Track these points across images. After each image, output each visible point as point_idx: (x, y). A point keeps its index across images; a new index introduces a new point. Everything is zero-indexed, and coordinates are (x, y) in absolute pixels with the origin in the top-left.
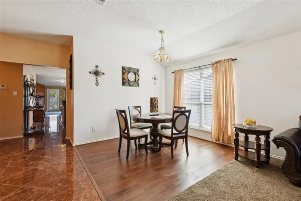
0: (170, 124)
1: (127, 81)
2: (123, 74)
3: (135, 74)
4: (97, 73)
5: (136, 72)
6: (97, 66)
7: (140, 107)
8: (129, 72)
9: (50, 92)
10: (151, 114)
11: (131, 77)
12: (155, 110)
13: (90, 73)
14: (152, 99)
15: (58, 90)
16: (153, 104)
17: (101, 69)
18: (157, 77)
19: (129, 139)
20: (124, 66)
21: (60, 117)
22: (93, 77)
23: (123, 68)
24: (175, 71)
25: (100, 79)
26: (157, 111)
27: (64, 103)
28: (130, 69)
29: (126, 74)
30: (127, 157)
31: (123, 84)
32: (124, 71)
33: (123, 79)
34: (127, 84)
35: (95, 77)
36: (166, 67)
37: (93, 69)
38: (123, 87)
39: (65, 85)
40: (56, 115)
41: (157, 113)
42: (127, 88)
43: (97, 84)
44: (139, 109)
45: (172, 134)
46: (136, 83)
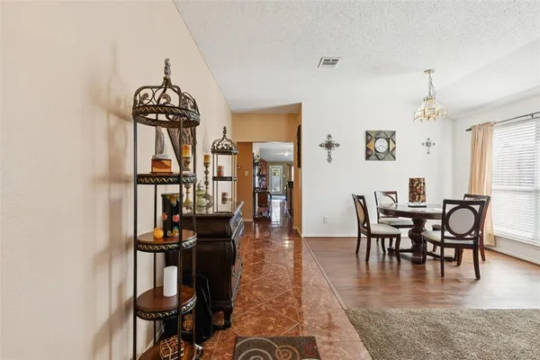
0: (439, 222)
1: (374, 152)
2: (368, 142)
3: (388, 140)
4: (329, 145)
5: (390, 137)
6: (330, 136)
7: (395, 193)
8: (377, 139)
9: (272, 169)
10: (411, 204)
11: (381, 145)
12: (419, 198)
13: (321, 146)
14: (412, 181)
15: (281, 167)
16: (416, 189)
17: (334, 140)
18: (432, 141)
19: (370, 235)
20: (369, 129)
21: (284, 203)
22: (324, 151)
23: (367, 134)
24: (474, 127)
25: (334, 152)
26: (424, 201)
27: (291, 184)
28: (378, 133)
29: (372, 142)
30: (367, 260)
31: (368, 157)
32: (369, 138)
33: (367, 149)
34: (374, 157)
35: (327, 151)
36: (454, 120)
37: (324, 140)
38: (368, 161)
39: (292, 159)
40: (279, 201)
41: (422, 204)
42: (373, 163)
43: (329, 159)
44: (394, 196)
45: (443, 237)
46: (390, 154)
